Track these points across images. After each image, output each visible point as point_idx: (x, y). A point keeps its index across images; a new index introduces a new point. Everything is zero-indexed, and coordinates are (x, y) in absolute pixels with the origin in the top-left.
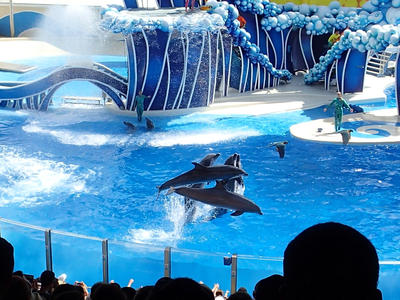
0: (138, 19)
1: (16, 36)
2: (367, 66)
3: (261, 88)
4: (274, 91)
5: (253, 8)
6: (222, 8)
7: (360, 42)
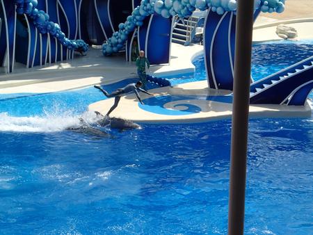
2: (172, 33)
3: (53, 62)
7: (163, 7)
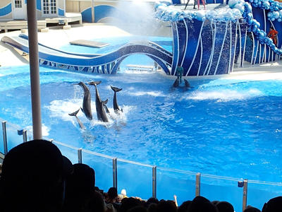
0: (181, 11)
1: (95, 22)
3: (267, 62)
4: (276, 64)
5: (262, 4)
6: (240, 5)
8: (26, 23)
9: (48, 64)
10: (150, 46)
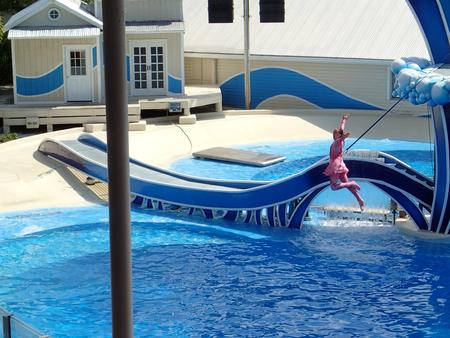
8: (102, 110)
9: (144, 204)
10: (381, 161)
